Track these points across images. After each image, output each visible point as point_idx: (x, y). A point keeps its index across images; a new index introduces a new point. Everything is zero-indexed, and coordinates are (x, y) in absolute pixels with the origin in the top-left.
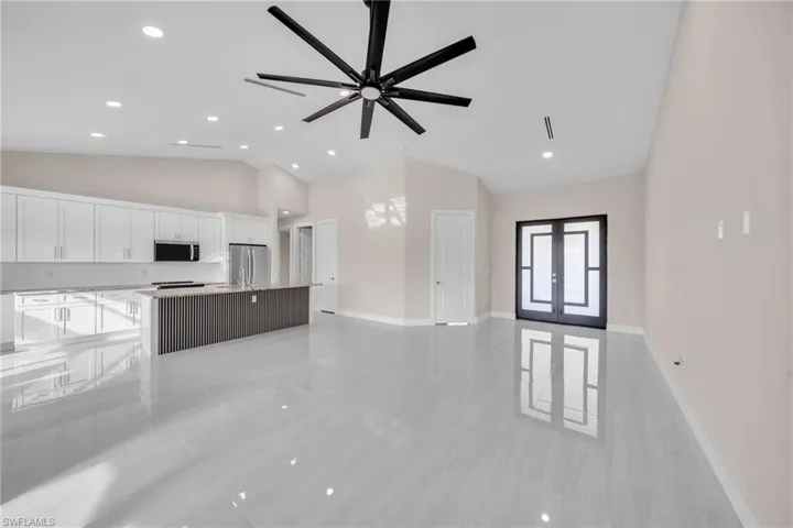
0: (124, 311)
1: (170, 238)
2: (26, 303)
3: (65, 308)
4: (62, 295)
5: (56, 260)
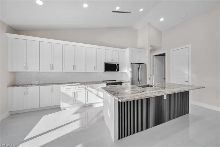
0: (95, 92)
1: (109, 61)
2: (64, 90)
3: (76, 92)
4: (75, 86)
5: (74, 71)
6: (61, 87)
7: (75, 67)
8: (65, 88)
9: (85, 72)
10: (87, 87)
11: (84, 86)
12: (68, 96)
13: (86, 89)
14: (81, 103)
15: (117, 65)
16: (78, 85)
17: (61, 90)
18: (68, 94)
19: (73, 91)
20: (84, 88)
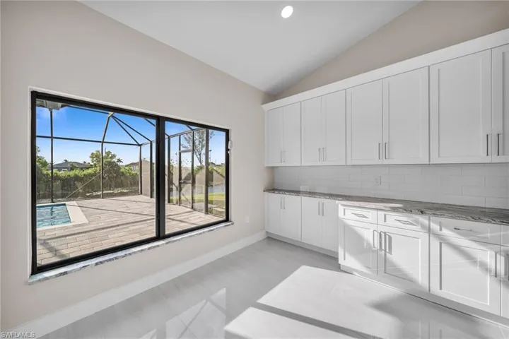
2: (346, 217)
3: (385, 233)
4: (382, 213)
5: (380, 162)
6: (341, 209)
7: (384, 149)
8: (349, 211)
10: (435, 227)
11: (423, 219)
12: (360, 238)
13: (429, 230)
14: (411, 281)
16: (394, 209)
17: (341, 214)
18: (360, 231)
19: (375, 227)
20: (423, 226)
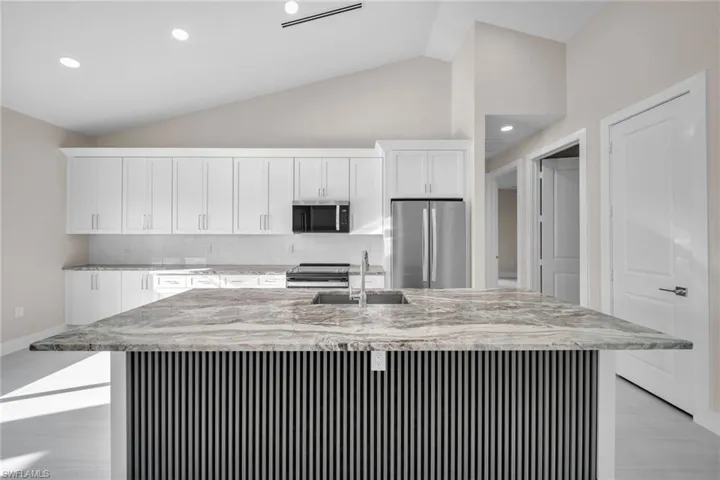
2: (161, 285)
4: (189, 278)
6: (156, 278)
8: (163, 280)
9: (233, 236)
10: (222, 282)
11: (215, 278)
13: (219, 286)
15: (338, 208)
16: (197, 273)
17: (155, 285)
20: (216, 283)
